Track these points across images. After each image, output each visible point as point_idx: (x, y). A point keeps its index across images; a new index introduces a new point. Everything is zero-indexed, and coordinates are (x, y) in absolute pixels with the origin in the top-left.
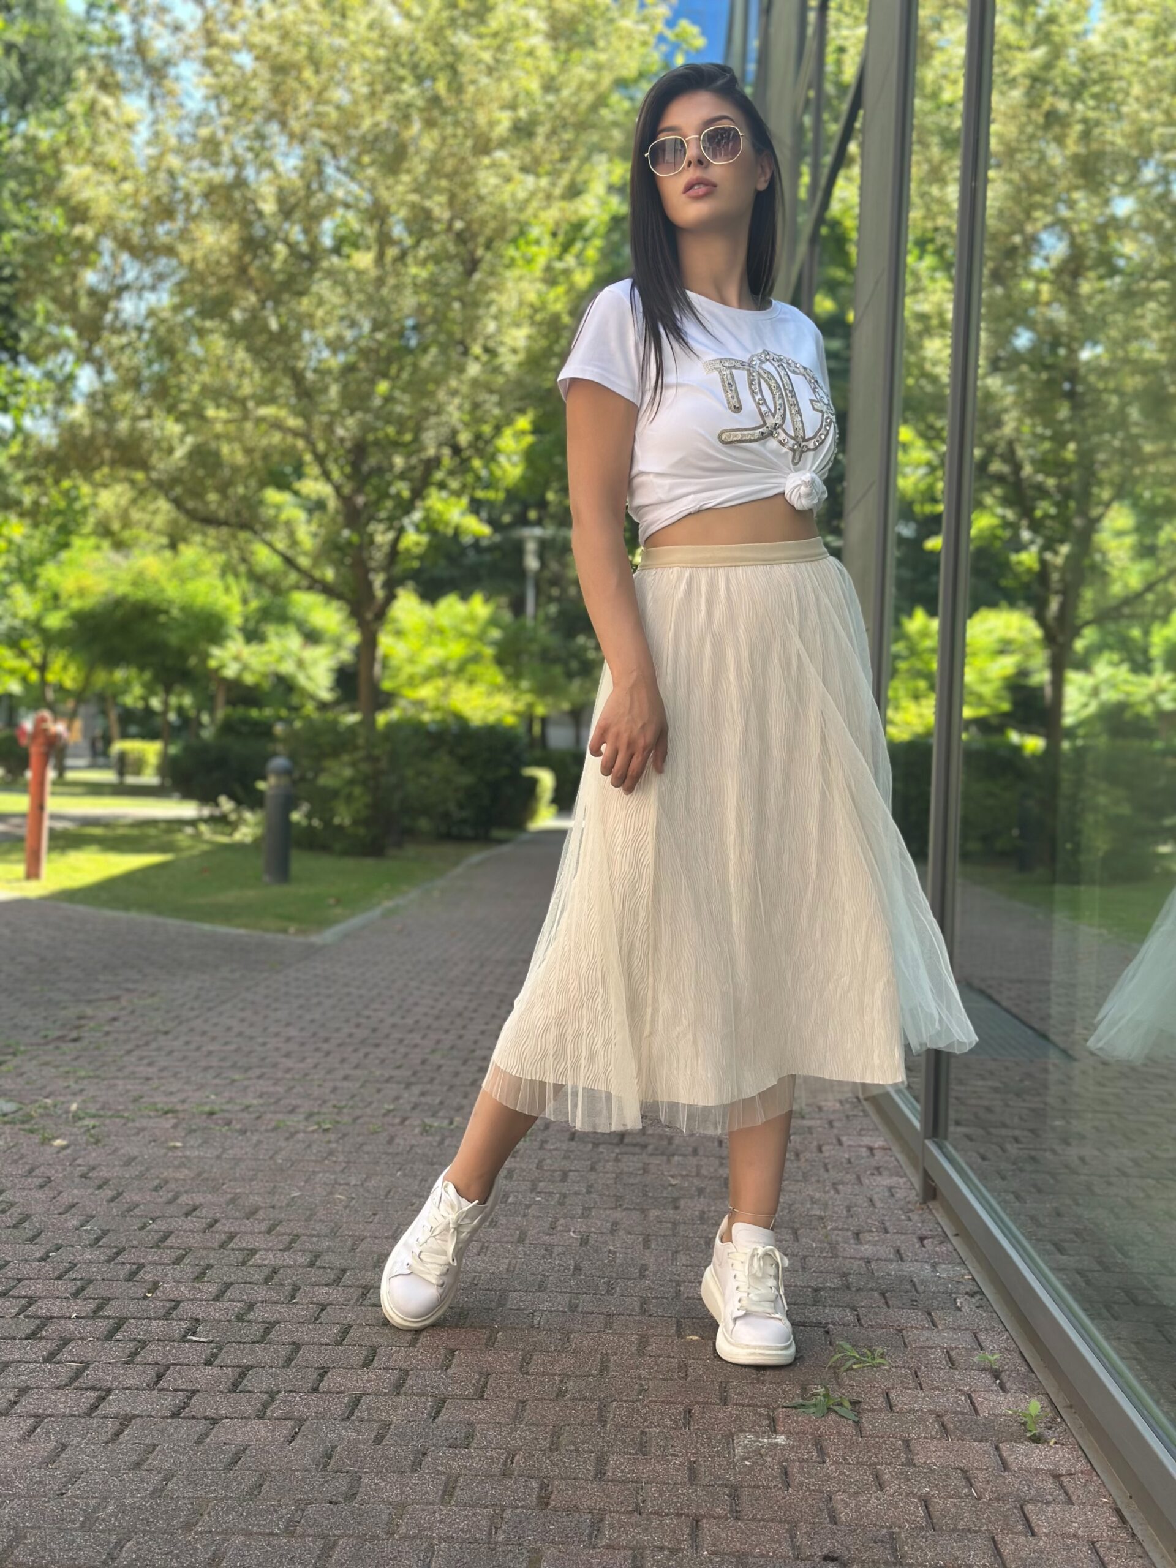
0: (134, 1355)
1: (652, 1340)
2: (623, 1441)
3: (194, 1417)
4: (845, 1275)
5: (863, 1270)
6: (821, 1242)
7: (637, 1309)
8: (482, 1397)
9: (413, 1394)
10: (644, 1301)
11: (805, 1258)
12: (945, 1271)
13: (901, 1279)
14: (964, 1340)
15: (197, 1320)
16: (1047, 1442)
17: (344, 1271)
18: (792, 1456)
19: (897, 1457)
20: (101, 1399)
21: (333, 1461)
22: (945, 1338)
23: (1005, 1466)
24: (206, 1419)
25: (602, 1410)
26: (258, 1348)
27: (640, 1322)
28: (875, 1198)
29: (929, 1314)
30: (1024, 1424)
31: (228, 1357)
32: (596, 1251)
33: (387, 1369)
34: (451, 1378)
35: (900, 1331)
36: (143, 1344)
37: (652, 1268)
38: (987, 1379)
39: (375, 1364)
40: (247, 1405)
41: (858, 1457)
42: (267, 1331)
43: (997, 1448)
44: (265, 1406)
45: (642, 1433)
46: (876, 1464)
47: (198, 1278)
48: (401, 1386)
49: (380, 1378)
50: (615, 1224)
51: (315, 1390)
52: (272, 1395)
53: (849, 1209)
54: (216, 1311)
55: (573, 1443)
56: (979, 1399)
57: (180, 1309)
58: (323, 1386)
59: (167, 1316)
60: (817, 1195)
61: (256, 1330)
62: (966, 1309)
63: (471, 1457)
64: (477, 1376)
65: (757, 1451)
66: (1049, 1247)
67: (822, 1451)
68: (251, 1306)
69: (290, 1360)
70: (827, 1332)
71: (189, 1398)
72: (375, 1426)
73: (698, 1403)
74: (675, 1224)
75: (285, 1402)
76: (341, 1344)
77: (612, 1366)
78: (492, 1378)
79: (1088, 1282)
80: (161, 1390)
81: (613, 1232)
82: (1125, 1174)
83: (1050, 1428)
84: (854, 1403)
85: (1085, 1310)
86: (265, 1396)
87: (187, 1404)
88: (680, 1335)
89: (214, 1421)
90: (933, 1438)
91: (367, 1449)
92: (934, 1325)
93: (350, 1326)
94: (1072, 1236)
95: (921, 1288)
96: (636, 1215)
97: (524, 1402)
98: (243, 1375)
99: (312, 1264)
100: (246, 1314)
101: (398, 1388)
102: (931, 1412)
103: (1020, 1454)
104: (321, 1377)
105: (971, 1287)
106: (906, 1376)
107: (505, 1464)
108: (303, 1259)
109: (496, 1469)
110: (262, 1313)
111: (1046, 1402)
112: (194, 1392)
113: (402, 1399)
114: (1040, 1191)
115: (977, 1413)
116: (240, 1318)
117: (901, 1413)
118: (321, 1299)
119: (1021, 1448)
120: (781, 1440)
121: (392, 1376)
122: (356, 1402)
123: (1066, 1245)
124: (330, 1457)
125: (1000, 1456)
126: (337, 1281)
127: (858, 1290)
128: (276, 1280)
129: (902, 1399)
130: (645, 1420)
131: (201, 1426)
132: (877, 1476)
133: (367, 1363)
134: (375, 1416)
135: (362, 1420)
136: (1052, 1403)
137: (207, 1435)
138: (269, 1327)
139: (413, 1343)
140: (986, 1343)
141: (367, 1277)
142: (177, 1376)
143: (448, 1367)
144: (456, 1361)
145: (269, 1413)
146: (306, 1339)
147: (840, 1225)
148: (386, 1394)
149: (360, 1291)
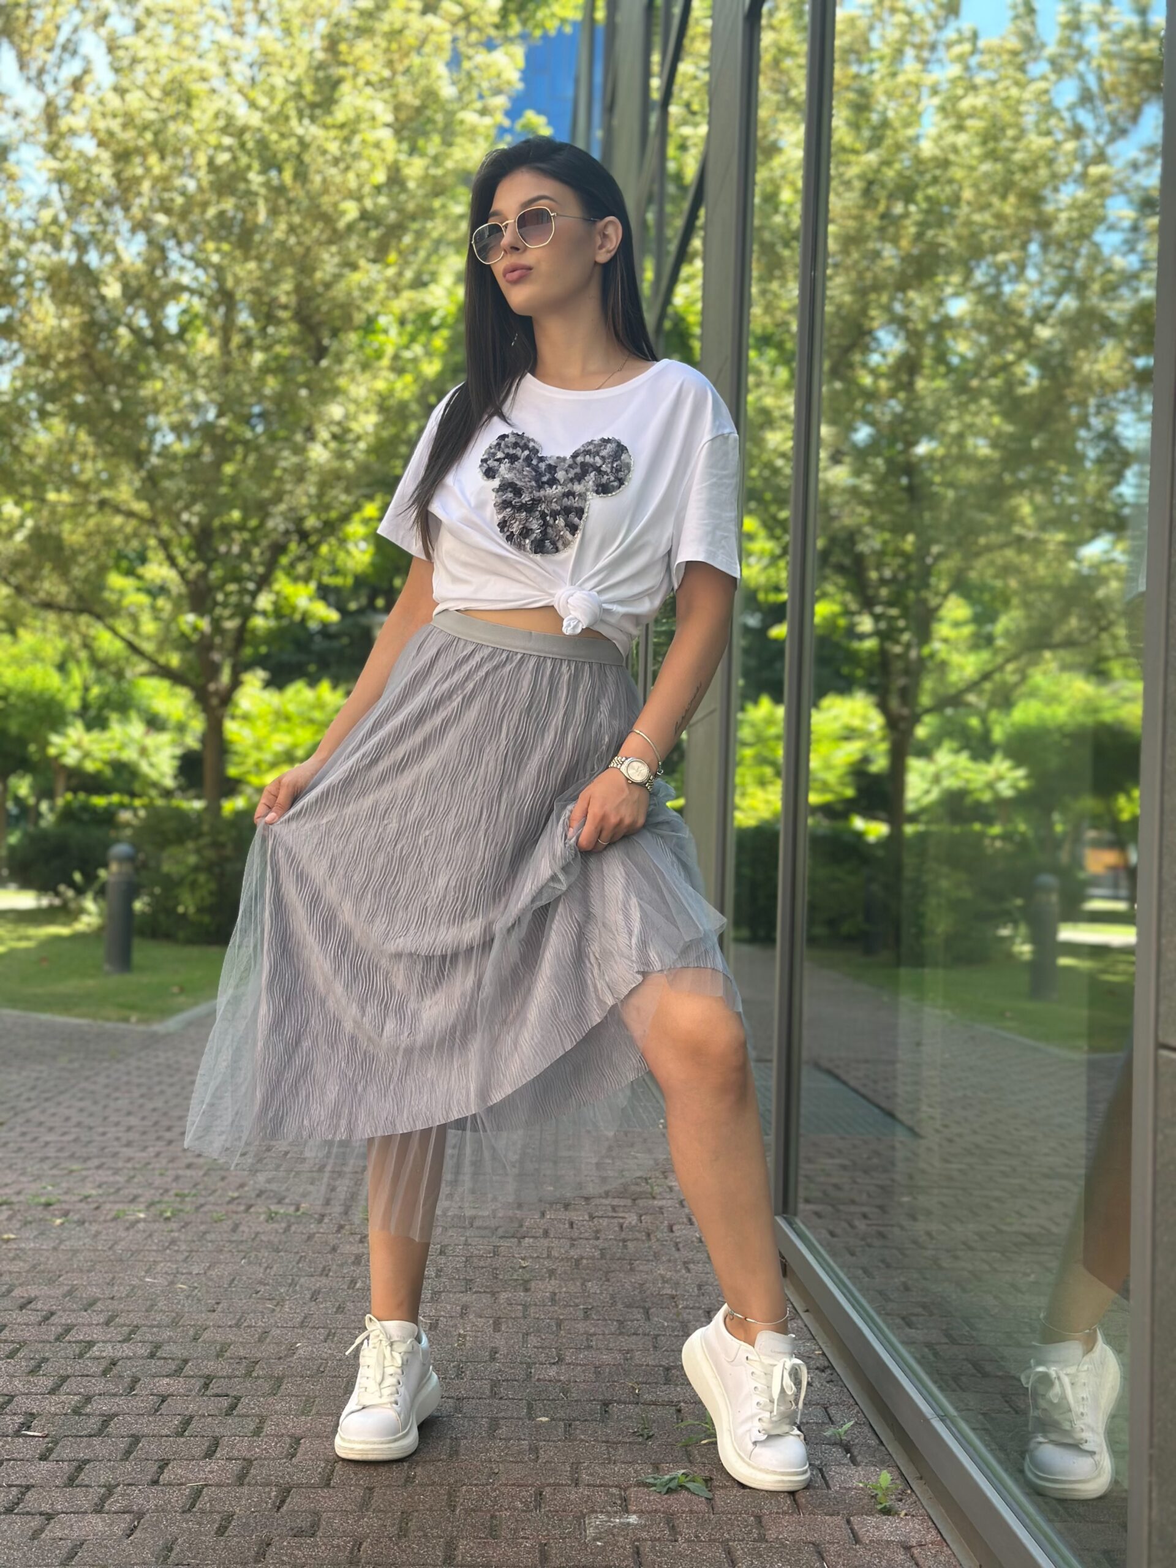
1: (502, 1422)
2: (473, 1526)
3: (28, 1513)
6: (672, 1320)
7: (488, 1392)
8: (328, 1485)
9: (256, 1484)
10: (495, 1384)
11: (656, 1337)
14: (815, 1416)
15: (32, 1414)
16: (897, 1513)
17: (186, 1361)
18: (644, 1535)
19: (750, 1532)
21: (173, 1554)
23: (857, 1540)
24: (41, 1514)
25: (451, 1495)
26: (96, 1441)
27: (490, 1405)
30: (874, 1497)
31: (65, 1450)
32: (445, 1335)
33: (229, 1459)
34: (296, 1466)
37: (503, 1350)
38: (837, 1453)
39: (218, 1455)
40: (84, 1499)
41: (710, 1534)
42: (105, 1424)
43: (848, 1522)
44: (103, 1499)
45: (493, 1517)
46: (728, 1540)
47: (32, 1372)
48: (245, 1475)
49: (223, 1469)
50: (465, 1307)
51: (155, 1482)
52: (110, 1489)
53: (700, 1287)
54: (51, 1405)
55: (420, 1529)
56: (830, 1473)
57: (14, 1403)
58: (165, 1477)
59: (1, 1411)
60: (668, 1275)
61: (94, 1423)
62: (816, 1384)
63: (317, 1546)
64: (323, 1464)
65: (610, 1531)
66: (898, 1321)
67: (673, 1528)
68: (88, 1399)
69: (128, 1453)
70: (679, 1411)
71: (23, 1494)
72: (217, 1517)
73: (549, 1485)
74: (525, 1307)
75: (122, 1495)
76: (182, 1436)
77: (462, 1451)
78: (338, 1466)
79: (936, 1354)
81: (462, 1315)
82: (971, 1248)
83: (900, 1500)
84: (707, 1480)
86: (103, 1490)
87: (19, 1501)
88: (531, 1418)
89: (49, 1517)
90: (785, 1513)
91: (209, 1540)
93: (191, 1417)
94: (920, 1310)
96: (486, 1299)
97: (371, 1489)
98: (79, 1469)
99: (152, 1355)
100: (83, 1407)
101: (241, 1479)
103: (871, 1527)
104: (161, 1469)
105: (823, 1362)
107: (351, 1552)
108: (143, 1351)
109: (342, 1556)
110: (102, 1406)
111: (896, 1473)
112: (28, 1488)
113: (245, 1490)
114: (888, 1266)
115: (828, 1487)
116: (77, 1411)
118: (162, 1390)
119: (871, 1520)
120: (633, 1519)
121: (235, 1467)
122: (198, 1493)
123: (914, 1319)
124: (171, 1550)
125: (852, 1529)
126: (178, 1372)
128: (115, 1371)
130: (495, 1503)
131: (36, 1522)
132: (729, 1552)
133: (210, 1454)
134: (217, 1508)
135: (203, 1512)
136: (902, 1474)
137: (42, 1530)
138: (107, 1419)
139: (257, 1432)
140: (837, 1417)
141: (210, 1366)
142: (11, 1471)
143: (293, 1456)
144: (301, 1450)
145: (107, 1507)
146: (146, 1430)
147: (691, 1304)
148: (228, 1485)
149: (202, 1381)
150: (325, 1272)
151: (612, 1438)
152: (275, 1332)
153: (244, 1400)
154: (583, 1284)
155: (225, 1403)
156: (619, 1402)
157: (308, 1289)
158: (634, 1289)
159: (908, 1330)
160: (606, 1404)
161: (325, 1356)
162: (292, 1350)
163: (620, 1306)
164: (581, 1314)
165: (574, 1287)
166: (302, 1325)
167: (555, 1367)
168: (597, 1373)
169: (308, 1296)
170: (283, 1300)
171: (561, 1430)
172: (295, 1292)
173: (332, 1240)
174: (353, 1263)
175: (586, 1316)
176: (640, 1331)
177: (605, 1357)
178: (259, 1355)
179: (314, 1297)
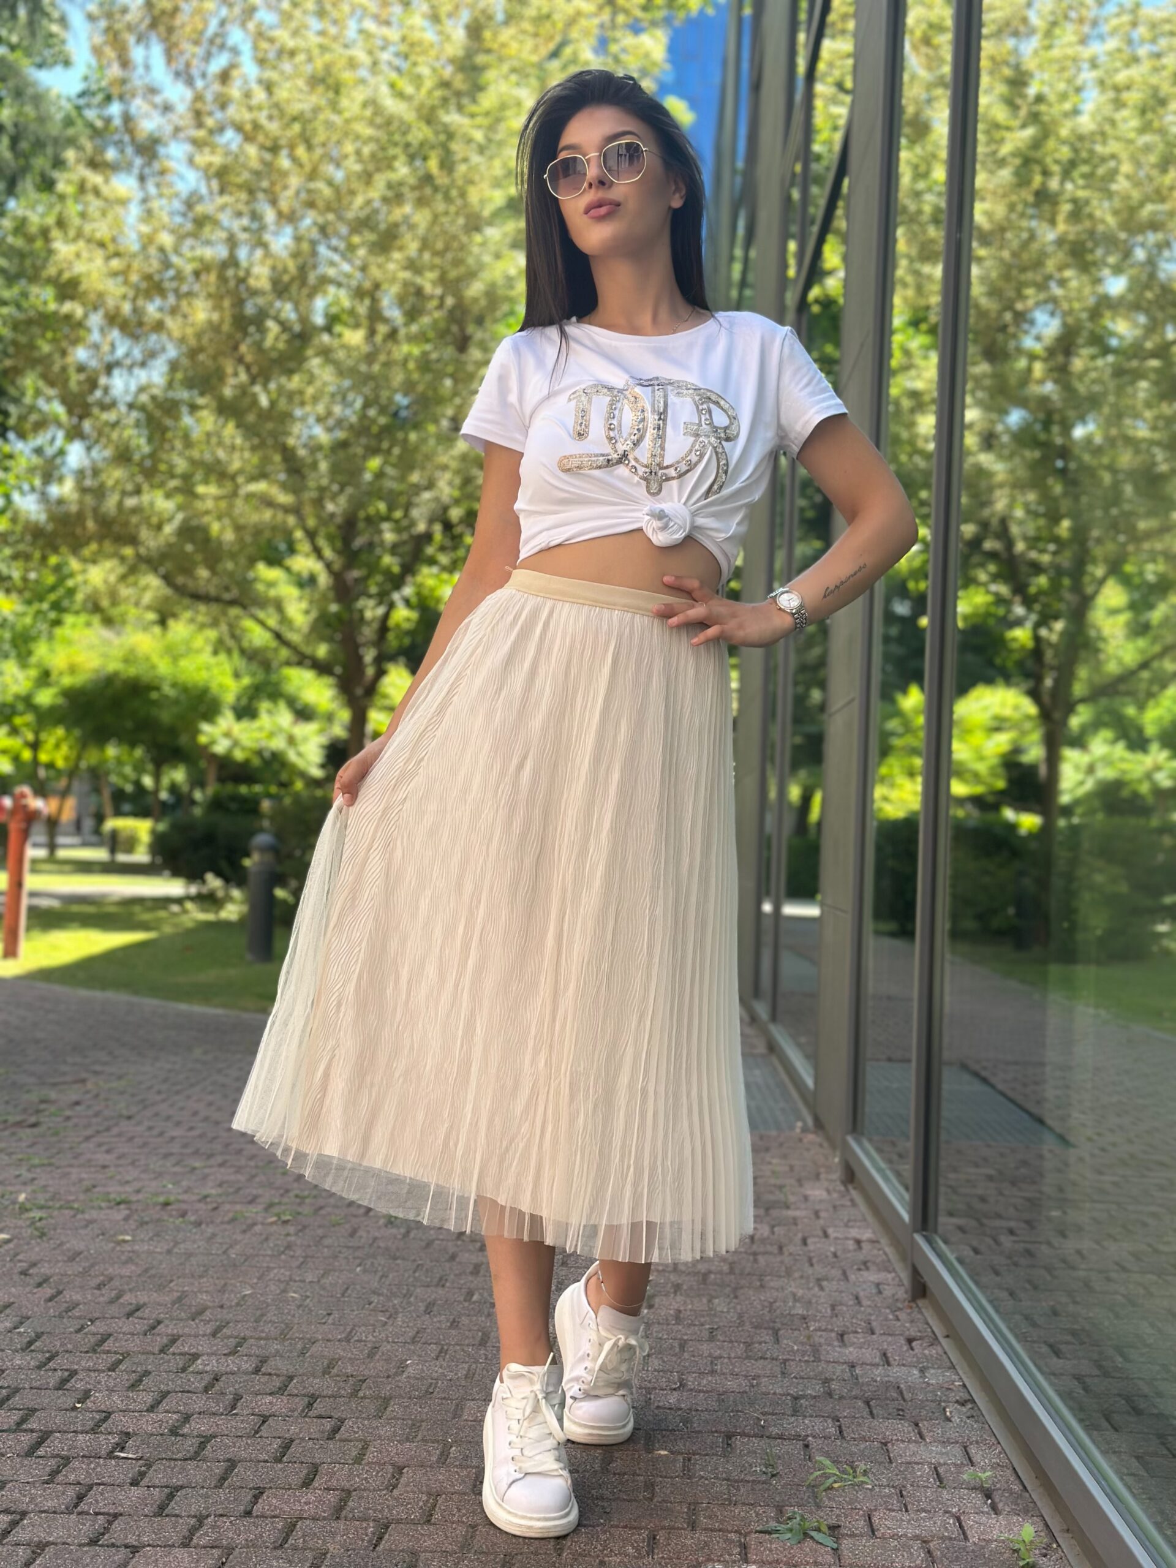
0: (54, 1473)
1: (617, 1454)
3: (113, 1545)
4: (826, 1381)
5: (847, 1376)
6: (803, 1344)
8: (429, 1522)
9: (353, 1518)
11: (785, 1361)
12: (934, 1377)
13: (887, 1385)
14: (955, 1454)
15: (128, 1434)
17: (291, 1378)
20: (14, 1524)
22: (933, 1453)
24: (126, 1546)
26: (190, 1465)
28: (862, 1294)
29: (917, 1425)
30: (1016, 1552)
31: (157, 1476)
33: (328, 1489)
34: (396, 1499)
35: (885, 1444)
36: (67, 1460)
38: (977, 1499)
39: (316, 1484)
40: (173, 1531)
42: (202, 1446)
44: (193, 1531)
45: (601, 1562)
47: (133, 1387)
48: (342, 1508)
49: (319, 1499)
51: (248, 1513)
52: (201, 1519)
53: (833, 1307)
54: (148, 1424)
56: (968, 1523)
57: (110, 1421)
58: (258, 1509)
59: (95, 1430)
60: (800, 1293)
61: (191, 1445)
62: (956, 1419)
64: (424, 1498)
66: (1045, 1349)
68: (187, 1418)
69: (223, 1479)
70: (807, 1446)
71: (110, 1523)
72: (309, 1554)
73: (663, 1528)
75: (213, 1527)
76: (278, 1460)
78: (440, 1500)
79: (1086, 1389)
80: (80, 1513)
82: (1124, 1269)
83: (1045, 1556)
84: (834, 1529)
85: (1081, 1421)
86: (193, 1521)
87: (107, 1530)
88: (648, 1450)
89: (135, 1550)
92: (922, 1436)
93: (292, 1441)
94: (1069, 1338)
95: (908, 1396)
97: (474, 1527)
98: (171, 1497)
99: (257, 1371)
100: (181, 1426)
101: (338, 1512)
102: (916, 1537)
104: (256, 1498)
105: (961, 1395)
106: (890, 1496)
108: (248, 1365)
110: (199, 1426)
111: (1042, 1524)
112: (116, 1516)
113: (342, 1525)
114: (1035, 1288)
115: (966, 1538)
116: (174, 1432)
117: (883, 1538)
118: (265, 1410)
121: (332, 1498)
122: (291, 1527)
123: (1063, 1347)
126: (282, 1390)
127: (841, 1398)
128: (217, 1388)
129: (885, 1523)
130: (605, 1547)
131: (120, 1555)
133: (307, 1483)
134: (311, 1544)
135: (295, 1548)
136: (1047, 1525)
138: (205, 1441)
139: (359, 1460)
140: (977, 1458)
141: (316, 1384)
142: (99, 1498)
143: (395, 1487)
144: (403, 1480)
145: (195, 1541)
146: (243, 1454)
147: (823, 1325)
148: (324, 1518)
149: (306, 1399)
150: (441, 1282)
151: (734, 1475)
152: (386, 1347)
153: (348, 1423)
154: (710, 1301)
155: (328, 1425)
156: (743, 1434)
157: (422, 1301)
158: (764, 1307)
159: (1055, 1359)
160: (729, 1436)
161: (435, 1375)
162: (402, 1367)
163: (748, 1327)
164: (706, 1334)
165: (701, 1304)
166: (413, 1341)
167: (675, 1394)
168: (721, 1401)
169: (422, 1309)
170: (397, 1313)
171: (679, 1465)
172: (409, 1303)
173: (452, 1249)
174: (472, 1273)
175: (712, 1338)
176: (768, 1355)
177: (731, 1384)
178: (366, 1372)
179: (428, 1311)
